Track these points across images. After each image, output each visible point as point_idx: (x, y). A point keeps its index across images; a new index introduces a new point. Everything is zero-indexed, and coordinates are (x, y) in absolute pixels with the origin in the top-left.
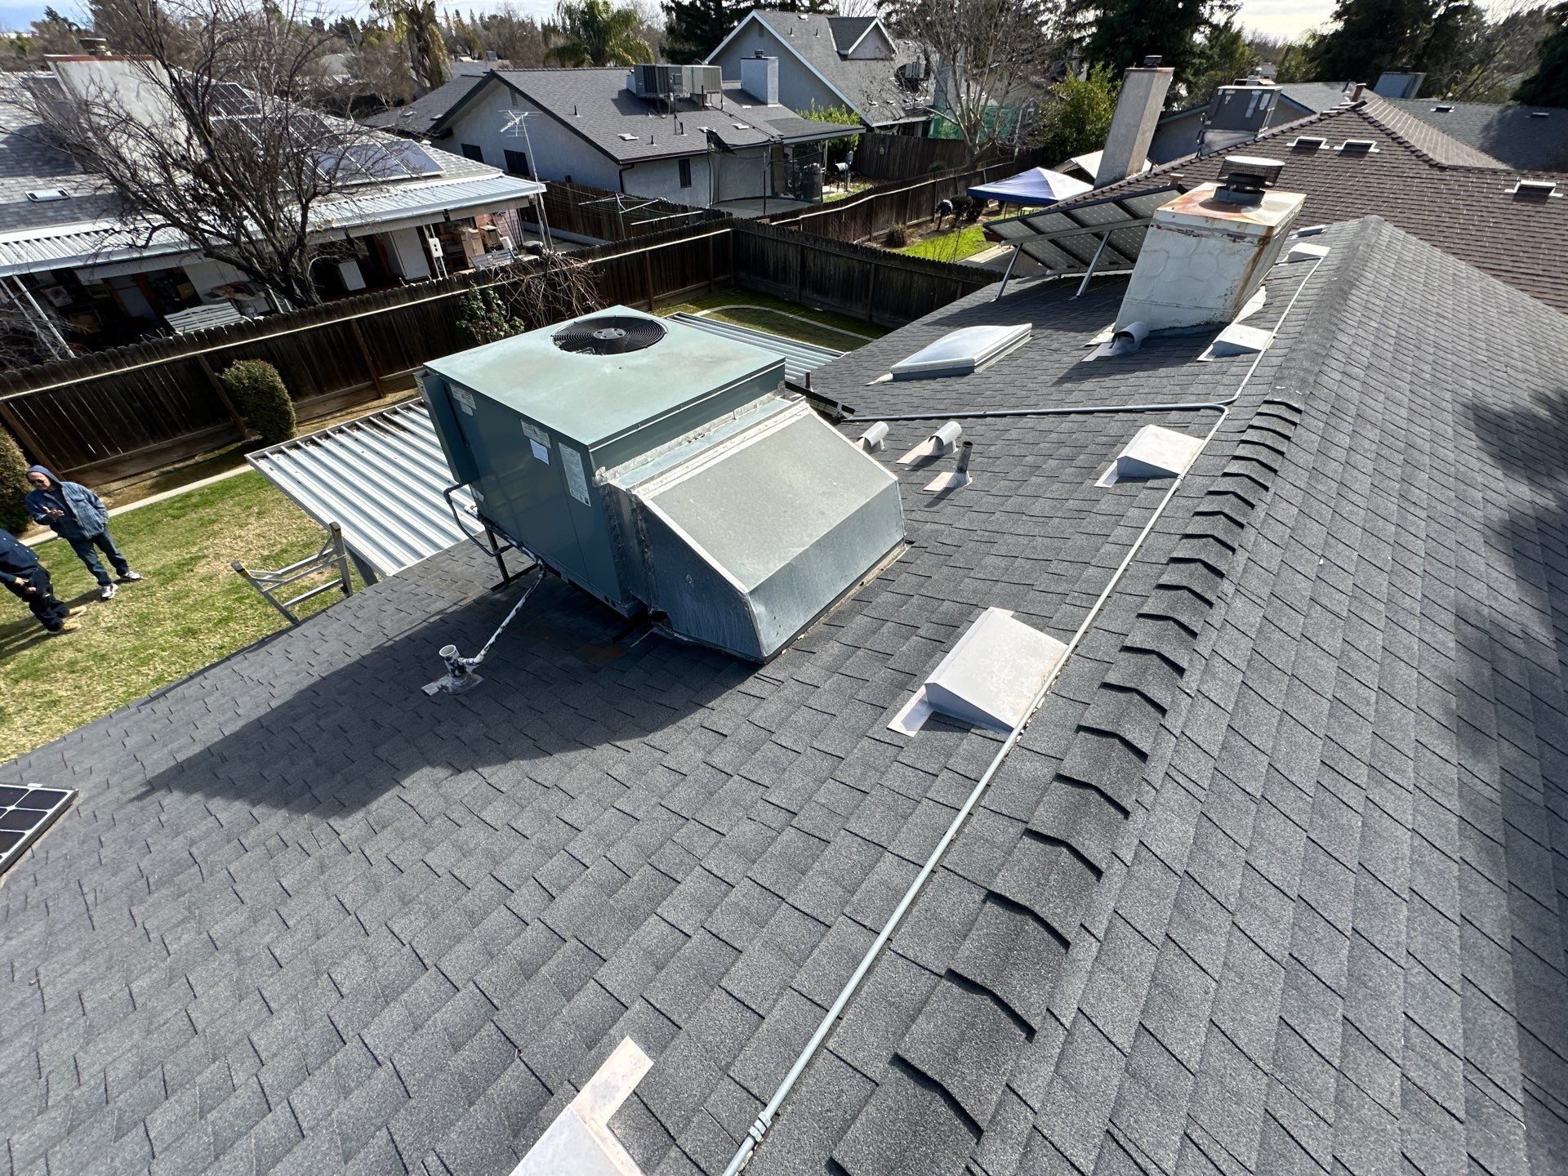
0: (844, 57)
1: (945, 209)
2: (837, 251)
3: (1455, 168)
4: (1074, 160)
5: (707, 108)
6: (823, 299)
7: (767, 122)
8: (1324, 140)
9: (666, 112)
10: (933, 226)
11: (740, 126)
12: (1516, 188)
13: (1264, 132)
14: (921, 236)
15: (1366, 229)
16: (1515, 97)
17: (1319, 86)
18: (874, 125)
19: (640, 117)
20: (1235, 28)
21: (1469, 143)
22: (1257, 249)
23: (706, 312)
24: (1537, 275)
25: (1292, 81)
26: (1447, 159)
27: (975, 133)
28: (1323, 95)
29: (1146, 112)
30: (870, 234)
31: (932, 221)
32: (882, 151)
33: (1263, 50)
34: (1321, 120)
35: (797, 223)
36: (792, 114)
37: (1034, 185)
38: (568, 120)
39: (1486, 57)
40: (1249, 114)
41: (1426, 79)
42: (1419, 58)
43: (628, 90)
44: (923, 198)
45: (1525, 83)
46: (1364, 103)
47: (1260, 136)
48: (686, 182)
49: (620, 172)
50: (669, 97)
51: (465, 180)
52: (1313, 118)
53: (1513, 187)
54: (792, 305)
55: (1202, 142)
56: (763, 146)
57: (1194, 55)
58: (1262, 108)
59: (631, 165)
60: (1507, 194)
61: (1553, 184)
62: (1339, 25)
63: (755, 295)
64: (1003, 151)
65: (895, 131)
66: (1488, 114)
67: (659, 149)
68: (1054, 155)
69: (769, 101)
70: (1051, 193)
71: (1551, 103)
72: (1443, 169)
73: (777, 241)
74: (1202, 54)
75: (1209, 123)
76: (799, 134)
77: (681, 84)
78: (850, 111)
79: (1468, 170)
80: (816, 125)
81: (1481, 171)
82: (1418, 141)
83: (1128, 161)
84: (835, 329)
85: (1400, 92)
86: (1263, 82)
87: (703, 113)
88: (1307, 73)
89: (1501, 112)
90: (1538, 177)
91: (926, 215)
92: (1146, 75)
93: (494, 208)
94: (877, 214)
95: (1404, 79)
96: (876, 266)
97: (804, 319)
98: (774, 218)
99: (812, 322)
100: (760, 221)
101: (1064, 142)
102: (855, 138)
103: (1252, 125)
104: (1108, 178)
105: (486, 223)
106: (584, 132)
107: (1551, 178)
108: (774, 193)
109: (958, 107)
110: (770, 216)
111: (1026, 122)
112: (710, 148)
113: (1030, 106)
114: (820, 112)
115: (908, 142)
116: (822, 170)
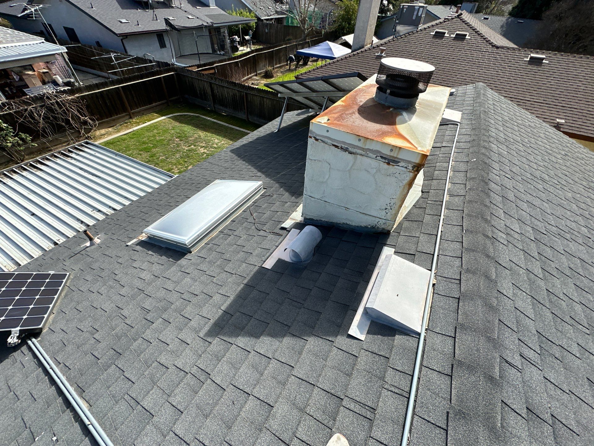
1: (291, 60)
2: (226, 85)
3: (501, 48)
4: (344, 38)
5: (172, 7)
6: (225, 109)
7: (206, 15)
8: (447, 32)
9: (148, 9)
10: (288, 67)
11: (190, 17)
12: (529, 58)
13: (421, 27)
14: (281, 72)
17: (441, 6)
18: (262, 18)
19: (132, 11)
23: (163, 118)
24: (542, 103)
25: (430, 4)
26: (497, 42)
27: (305, 24)
28: (443, 10)
29: (371, 15)
30: (256, 72)
31: (287, 65)
32: (267, 31)
34: (445, 22)
35: (213, 68)
36: (223, 12)
37: (325, 49)
38: (87, 11)
40: (414, 17)
44: (281, 54)
45: (513, 8)
46: (461, 14)
47: (419, 28)
48: (163, 45)
49: (122, 40)
50: (148, 1)
51: (17, 44)
52: (441, 20)
53: (527, 57)
54: (209, 113)
55: (395, 31)
56: (200, 28)
58: (419, 15)
59: (125, 36)
60: (525, 61)
61: (544, 56)
63: (193, 107)
64: (317, 33)
65: (273, 21)
66: (502, 21)
67: (141, 28)
68: (334, 36)
69: (211, 5)
70: (333, 54)
71: (523, 17)
72: (497, 47)
73: (198, 79)
75: (397, 21)
76: (222, 22)
78: (250, 11)
80: (234, 17)
81: (508, 48)
83: (365, 39)
84: (230, 126)
85: (470, 10)
87: (171, 9)
89: (507, 20)
90: (537, 53)
94: (258, 62)
95: (471, 5)
96: (246, 93)
97: (215, 121)
98: (198, 66)
99: (219, 122)
100: (190, 69)
101: (343, 28)
102: (253, 24)
103: (416, 23)
104: (357, 46)
105: (41, 68)
106: (96, 18)
107: (543, 53)
108: (214, 51)
109: (295, 11)
110: (196, 65)
111: (329, 19)
112: (168, 28)
113: (331, 12)
114: (236, 11)
115: (277, 27)
116: (238, 39)
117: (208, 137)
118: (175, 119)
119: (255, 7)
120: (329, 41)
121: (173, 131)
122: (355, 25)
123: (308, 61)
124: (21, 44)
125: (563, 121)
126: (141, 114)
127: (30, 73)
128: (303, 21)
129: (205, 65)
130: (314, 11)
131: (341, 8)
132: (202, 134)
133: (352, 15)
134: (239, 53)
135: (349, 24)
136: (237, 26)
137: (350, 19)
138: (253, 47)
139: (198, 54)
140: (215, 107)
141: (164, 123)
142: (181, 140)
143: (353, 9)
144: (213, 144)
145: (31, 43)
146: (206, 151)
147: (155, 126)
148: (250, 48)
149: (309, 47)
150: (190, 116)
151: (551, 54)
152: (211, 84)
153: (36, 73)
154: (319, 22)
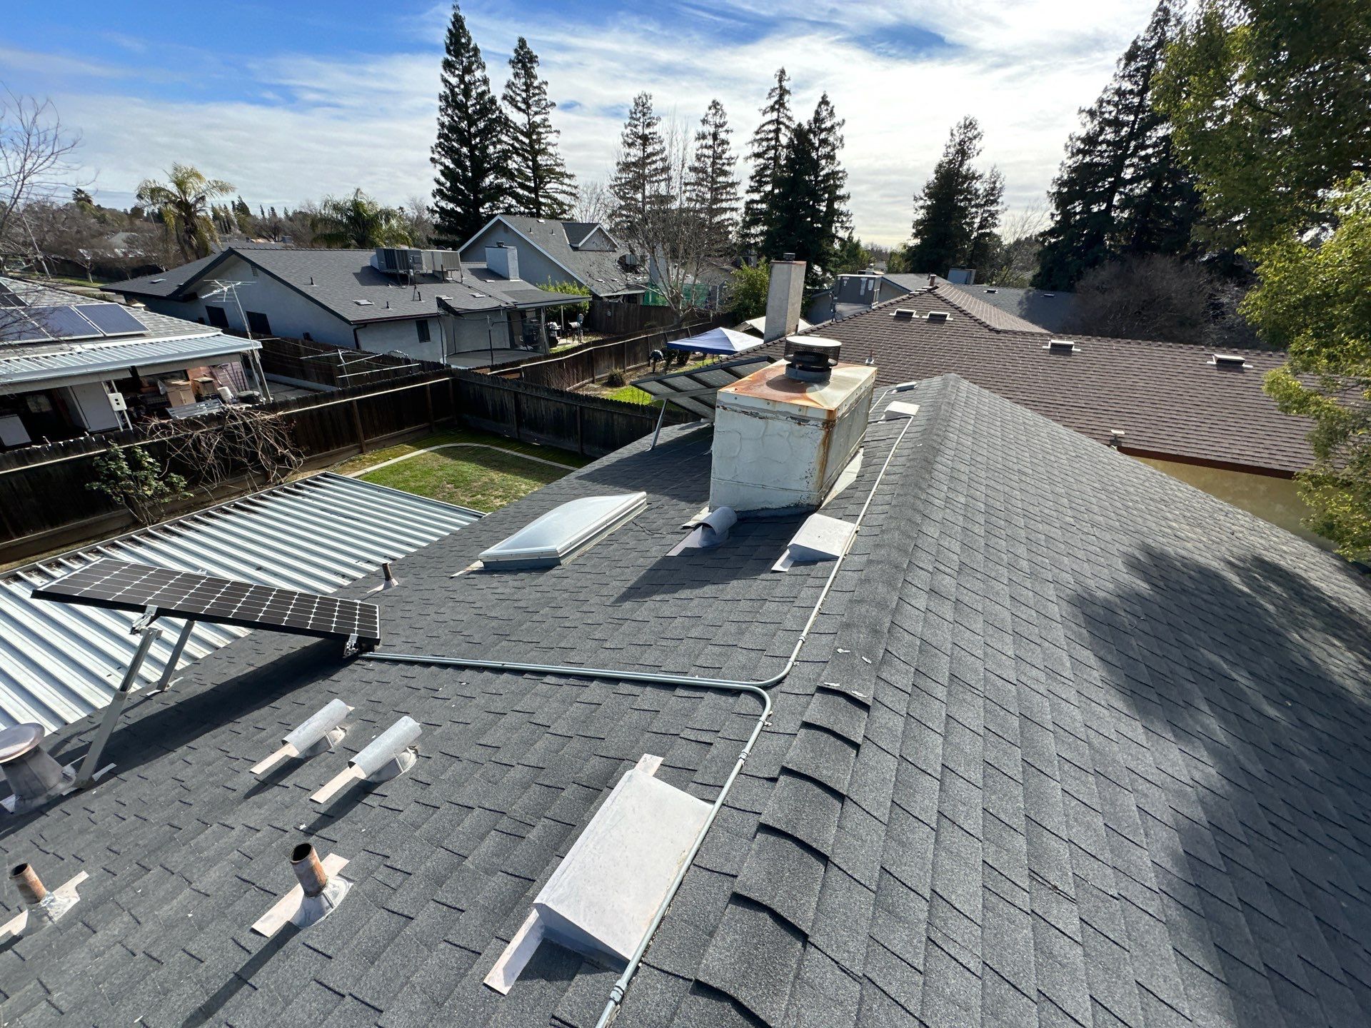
0: (576, 249)
1: (657, 357)
2: (545, 395)
3: (1006, 332)
4: (749, 322)
5: (448, 282)
6: (538, 436)
7: (504, 292)
8: (915, 311)
9: (407, 284)
10: (650, 369)
11: (478, 295)
12: (1050, 345)
13: (875, 305)
15: (947, 386)
16: (1032, 285)
17: (912, 276)
18: (601, 295)
19: (379, 287)
20: (855, 240)
21: (1012, 313)
22: (823, 433)
23: (422, 451)
25: (897, 272)
26: (1000, 324)
27: (678, 302)
28: (914, 281)
29: (791, 291)
30: (593, 376)
31: (649, 365)
32: (609, 313)
33: (877, 254)
34: (910, 298)
35: (518, 371)
36: (531, 287)
37: (717, 340)
38: (303, 289)
39: (1009, 262)
40: (862, 292)
41: (977, 273)
42: (970, 261)
43: (371, 267)
44: (638, 349)
45: (1034, 277)
46: (937, 288)
47: (873, 307)
48: (424, 336)
49: (355, 330)
50: (409, 272)
51: (173, 338)
52: (904, 297)
53: (1047, 344)
54: (509, 443)
55: (835, 311)
56: (496, 311)
57: (831, 255)
58: (870, 289)
59: (364, 325)
60: (1045, 349)
61: (1072, 343)
62: (918, 241)
63: (476, 433)
64: (701, 315)
65: (621, 299)
66: (1019, 295)
67: (392, 312)
68: (734, 320)
69: (511, 277)
70: (732, 346)
71: (1053, 289)
72: (998, 332)
73: (494, 388)
74: (835, 254)
75: (838, 298)
76: (530, 301)
77: (421, 263)
78: (580, 285)
79: (1015, 333)
80: (552, 294)
81: (1023, 333)
82: (977, 312)
83: (785, 323)
84: (549, 462)
85: (964, 280)
86: (877, 272)
87: (443, 285)
88: (906, 268)
89: (1026, 293)
90: (1061, 338)
91: (643, 361)
92: (786, 266)
93: (214, 362)
94: (597, 362)
95: (964, 273)
96: (581, 407)
97: (519, 455)
98: (493, 368)
99: (527, 457)
100: (478, 371)
101: (747, 309)
102: (585, 304)
103: (867, 299)
104: (773, 334)
105: (200, 375)
106: (317, 298)
107: (1069, 339)
108: (514, 346)
109: (660, 284)
110: (488, 367)
111: (720, 295)
112: (441, 312)
113: (723, 284)
114: (555, 285)
115: (628, 308)
116: (558, 328)
117: (507, 480)
118: (444, 452)
119: (589, 279)
120: (725, 327)
121: (440, 473)
122: (766, 304)
123: (687, 359)
124: (179, 338)
125: (1123, 433)
126: (380, 445)
127: (181, 382)
128: (676, 299)
129: (504, 366)
130: (694, 285)
131: (741, 278)
132: (496, 476)
133: (760, 290)
134: (558, 349)
135: (757, 302)
136: (555, 307)
137: (759, 296)
138: (585, 340)
139: (491, 350)
140: (519, 433)
141: (424, 460)
142: (456, 487)
143: (763, 281)
144: (518, 491)
145: (198, 336)
146: (505, 503)
147: (407, 465)
148: (580, 341)
149: (688, 336)
150: (473, 448)
151: (1083, 339)
152: (516, 394)
153: (190, 383)
154: (703, 299)
